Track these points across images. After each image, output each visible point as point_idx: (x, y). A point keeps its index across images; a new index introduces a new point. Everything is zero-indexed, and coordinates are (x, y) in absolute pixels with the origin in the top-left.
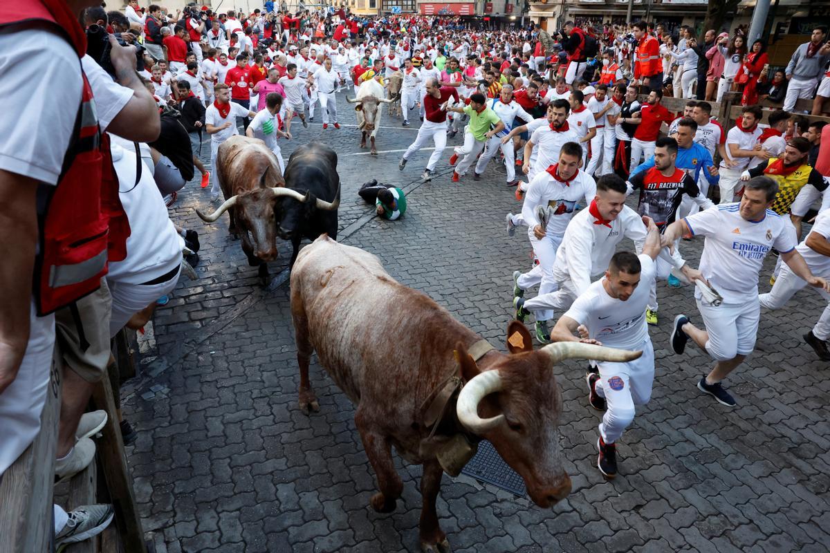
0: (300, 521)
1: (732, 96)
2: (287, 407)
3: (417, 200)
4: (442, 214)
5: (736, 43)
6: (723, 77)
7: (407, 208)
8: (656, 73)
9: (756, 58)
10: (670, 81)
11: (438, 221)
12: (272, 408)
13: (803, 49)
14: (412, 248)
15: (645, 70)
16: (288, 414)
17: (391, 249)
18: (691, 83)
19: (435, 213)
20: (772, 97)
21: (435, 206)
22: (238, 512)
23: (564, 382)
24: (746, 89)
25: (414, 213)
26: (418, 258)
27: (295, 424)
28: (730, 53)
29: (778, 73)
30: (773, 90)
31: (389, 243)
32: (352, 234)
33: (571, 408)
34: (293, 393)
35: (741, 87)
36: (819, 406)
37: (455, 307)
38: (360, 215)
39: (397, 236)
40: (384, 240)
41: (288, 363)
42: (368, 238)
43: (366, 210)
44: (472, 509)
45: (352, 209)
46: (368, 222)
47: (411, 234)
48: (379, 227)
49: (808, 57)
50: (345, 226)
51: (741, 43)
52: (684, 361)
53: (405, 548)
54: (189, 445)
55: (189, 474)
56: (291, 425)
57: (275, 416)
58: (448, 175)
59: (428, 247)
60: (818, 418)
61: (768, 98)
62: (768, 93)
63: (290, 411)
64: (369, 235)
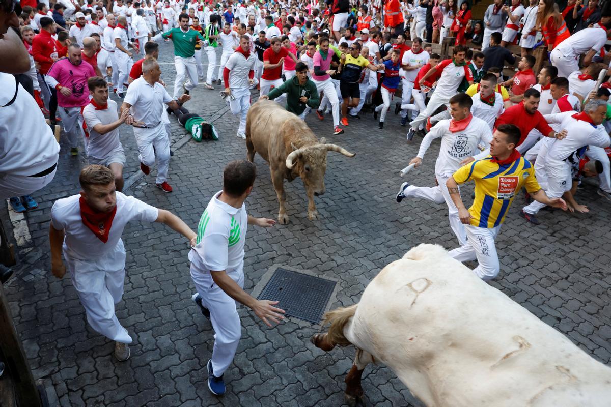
0: (158, 356)
1: (449, 41)
2: (142, 277)
3: (230, 119)
5: (449, 3)
6: (443, 27)
8: (399, 23)
9: (464, 13)
10: (408, 29)
12: (130, 278)
13: (491, 8)
14: (228, 154)
15: (391, 21)
16: (143, 282)
17: (213, 156)
18: (422, 30)
20: (476, 42)
22: (110, 356)
23: (342, 243)
24: (458, 35)
27: (148, 288)
28: (447, 10)
29: (477, 25)
30: (475, 36)
32: (182, 146)
33: (347, 261)
34: (145, 266)
35: (455, 34)
36: (505, 246)
37: (262, 195)
41: (140, 245)
44: (282, 335)
49: (494, 14)
50: (177, 140)
51: (452, 3)
52: (422, 223)
53: (236, 367)
54: (66, 311)
55: (68, 333)
56: (146, 289)
57: (133, 284)
60: (505, 254)
61: (472, 42)
62: (472, 38)
63: (144, 279)
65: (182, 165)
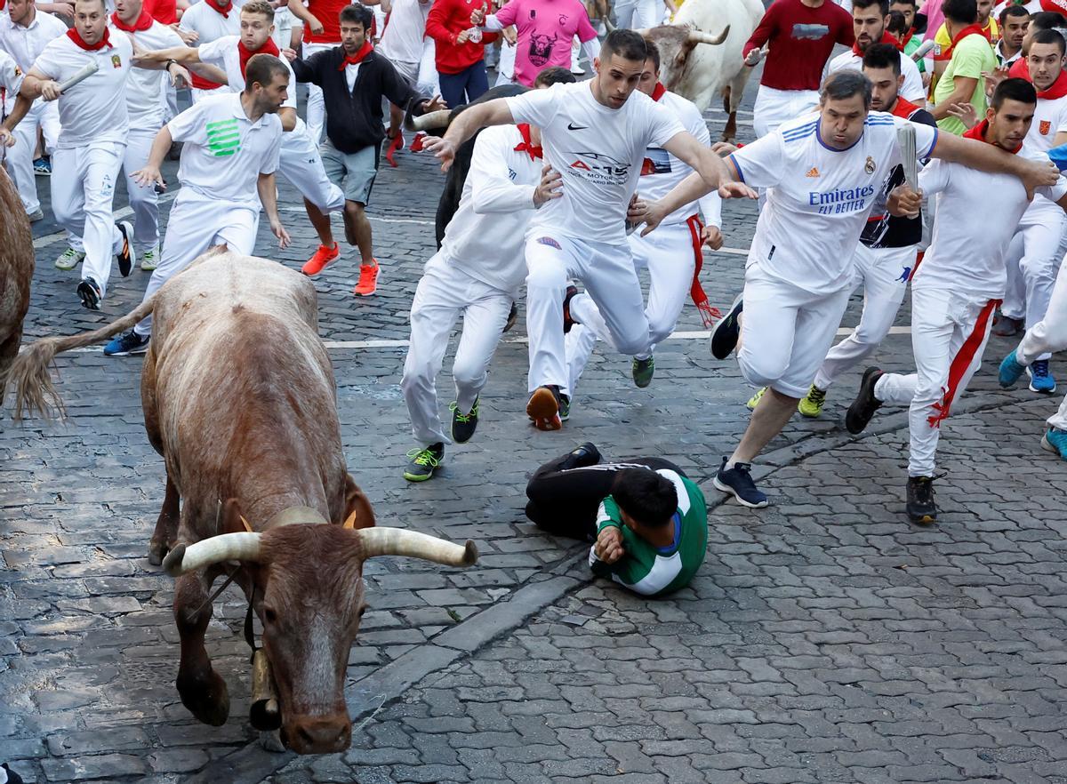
3: (753, 530)
4: (850, 591)
7: (708, 557)
11: (833, 620)
14: (720, 715)
17: (638, 713)
19: (821, 586)
21: (825, 557)
25: (738, 580)
26: (740, 759)
31: (633, 690)
32: (487, 645)
38: (523, 575)
39: (660, 665)
40: (608, 678)
42: (548, 665)
43: (550, 556)
45: (498, 552)
46: (555, 603)
47: (721, 659)
48: (593, 626)
50: (462, 613)
58: (888, 437)
59: (785, 718)
64: (556, 654)
65: (471, 740)
